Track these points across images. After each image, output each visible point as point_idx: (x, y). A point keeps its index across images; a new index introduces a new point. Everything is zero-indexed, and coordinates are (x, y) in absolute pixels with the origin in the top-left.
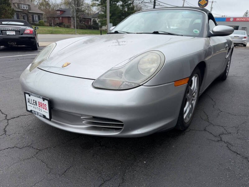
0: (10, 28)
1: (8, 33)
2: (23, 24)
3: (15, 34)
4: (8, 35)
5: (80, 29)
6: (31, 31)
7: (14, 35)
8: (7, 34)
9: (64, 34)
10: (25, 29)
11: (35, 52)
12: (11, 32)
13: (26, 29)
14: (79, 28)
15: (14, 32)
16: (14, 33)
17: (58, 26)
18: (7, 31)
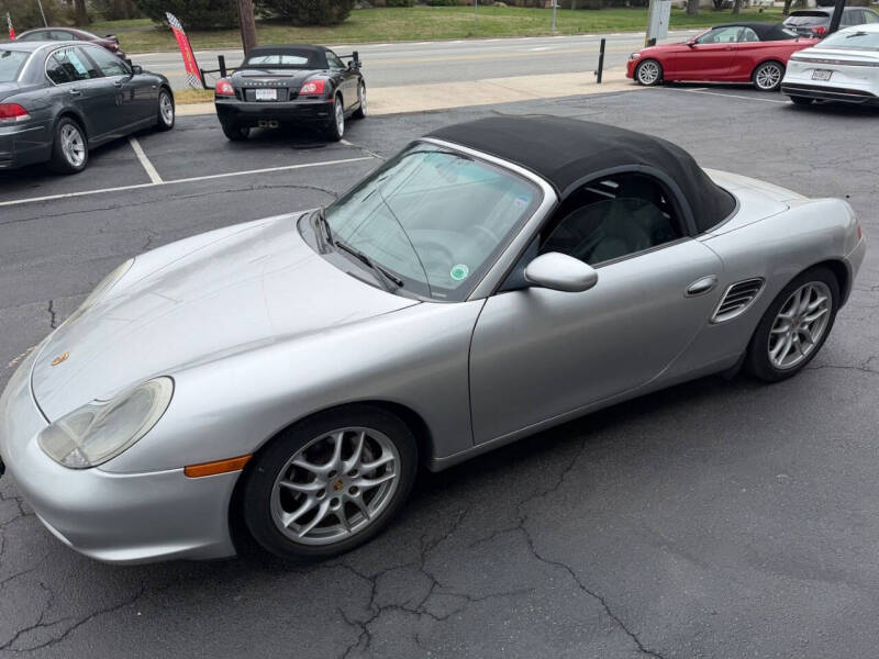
0: (265, 80)
1: (261, 95)
2: (303, 61)
3: (275, 98)
4: (260, 101)
5: (578, 8)
6: (318, 85)
7: (273, 101)
8: (258, 97)
9: (511, 36)
10: (305, 78)
11: (323, 154)
12: (266, 91)
13: (309, 79)
14: (573, 7)
15: (275, 91)
16: (272, 95)
17: (502, 4)
18: (259, 88)
